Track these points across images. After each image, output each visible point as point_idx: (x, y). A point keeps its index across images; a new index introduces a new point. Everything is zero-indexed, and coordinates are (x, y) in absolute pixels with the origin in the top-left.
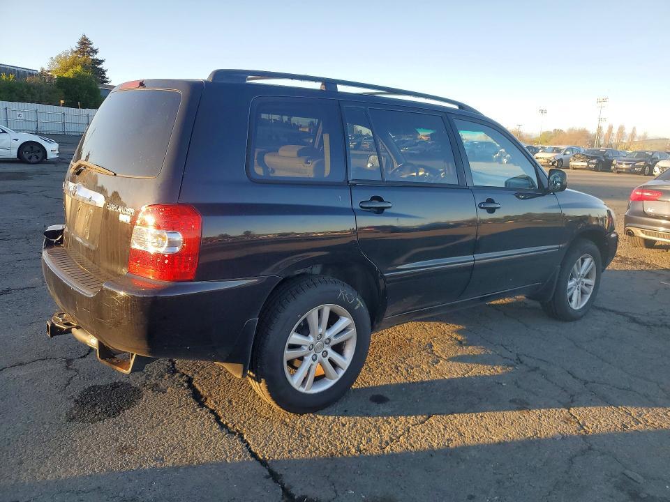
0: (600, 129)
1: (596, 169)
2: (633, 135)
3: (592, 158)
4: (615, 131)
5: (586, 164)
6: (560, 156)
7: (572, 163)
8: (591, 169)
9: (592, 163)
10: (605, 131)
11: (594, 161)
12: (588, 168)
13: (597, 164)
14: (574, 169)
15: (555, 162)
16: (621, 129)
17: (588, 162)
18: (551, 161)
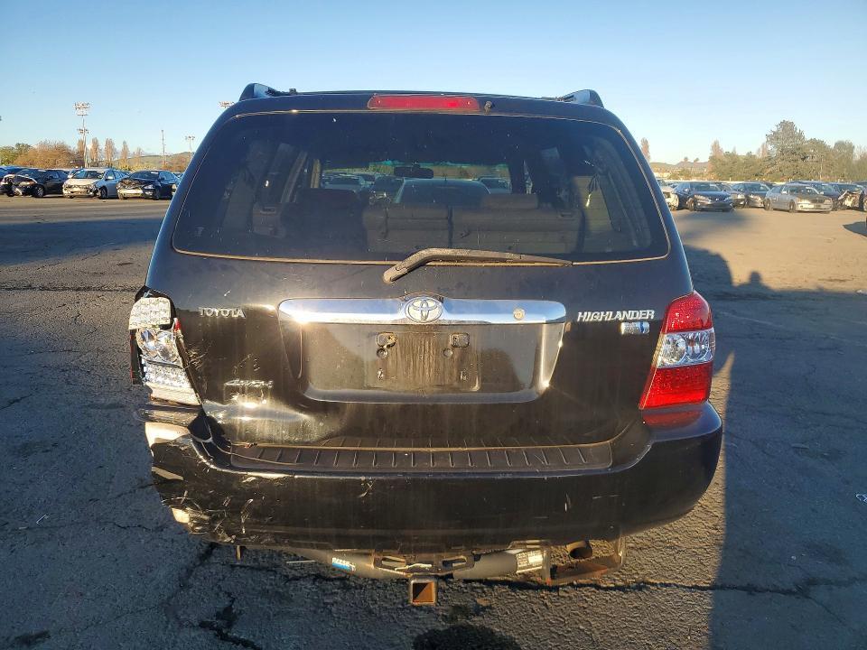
0: (82, 143)
1: (154, 198)
2: (125, 151)
3: (147, 183)
4: (102, 146)
5: (140, 191)
6: (102, 183)
7: (123, 191)
8: (147, 198)
9: (148, 190)
10: (89, 146)
11: (150, 187)
12: (144, 197)
13: (153, 191)
14: (125, 198)
15: (96, 191)
16: (109, 144)
17: (143, 189)
18: (91, 191)
